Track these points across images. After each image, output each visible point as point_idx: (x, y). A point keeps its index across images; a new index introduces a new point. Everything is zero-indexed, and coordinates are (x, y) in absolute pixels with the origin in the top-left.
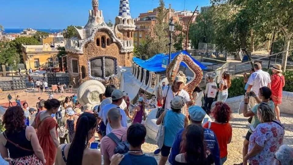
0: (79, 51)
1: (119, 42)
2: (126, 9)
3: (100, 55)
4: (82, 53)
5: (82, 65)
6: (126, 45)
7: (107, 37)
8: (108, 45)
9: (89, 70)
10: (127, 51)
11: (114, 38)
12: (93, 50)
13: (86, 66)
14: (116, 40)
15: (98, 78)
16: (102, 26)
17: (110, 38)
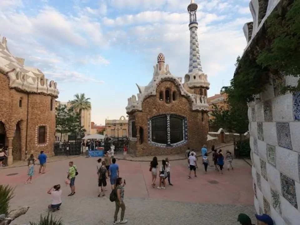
0: (137, 107)
1: (189, 96)
2: (197, 65)
3: (164, 113)
4: (141, 109)
5: (140, 125)
6: (198, 101)
7: (174, 89)
8: (174, 99)
9: (149, 133)
10: (200, 108)
11: (183, 90)
12: (155, 106)
13: (145, 128)
14: (185, 93)
15: (161, 144)
16: (167, 74)
17: (176, 90)
